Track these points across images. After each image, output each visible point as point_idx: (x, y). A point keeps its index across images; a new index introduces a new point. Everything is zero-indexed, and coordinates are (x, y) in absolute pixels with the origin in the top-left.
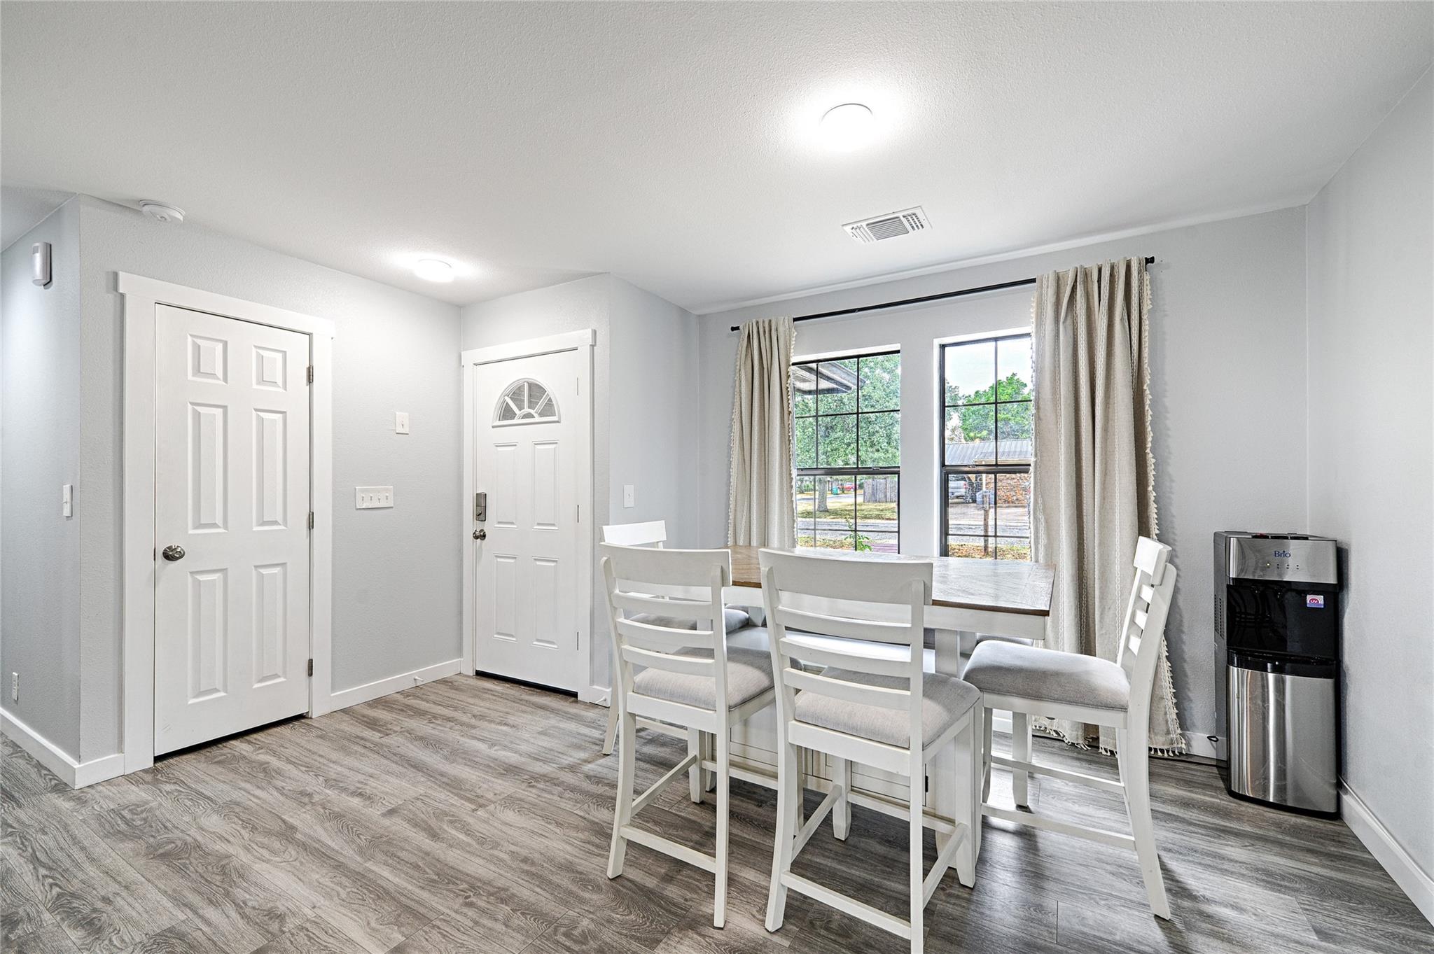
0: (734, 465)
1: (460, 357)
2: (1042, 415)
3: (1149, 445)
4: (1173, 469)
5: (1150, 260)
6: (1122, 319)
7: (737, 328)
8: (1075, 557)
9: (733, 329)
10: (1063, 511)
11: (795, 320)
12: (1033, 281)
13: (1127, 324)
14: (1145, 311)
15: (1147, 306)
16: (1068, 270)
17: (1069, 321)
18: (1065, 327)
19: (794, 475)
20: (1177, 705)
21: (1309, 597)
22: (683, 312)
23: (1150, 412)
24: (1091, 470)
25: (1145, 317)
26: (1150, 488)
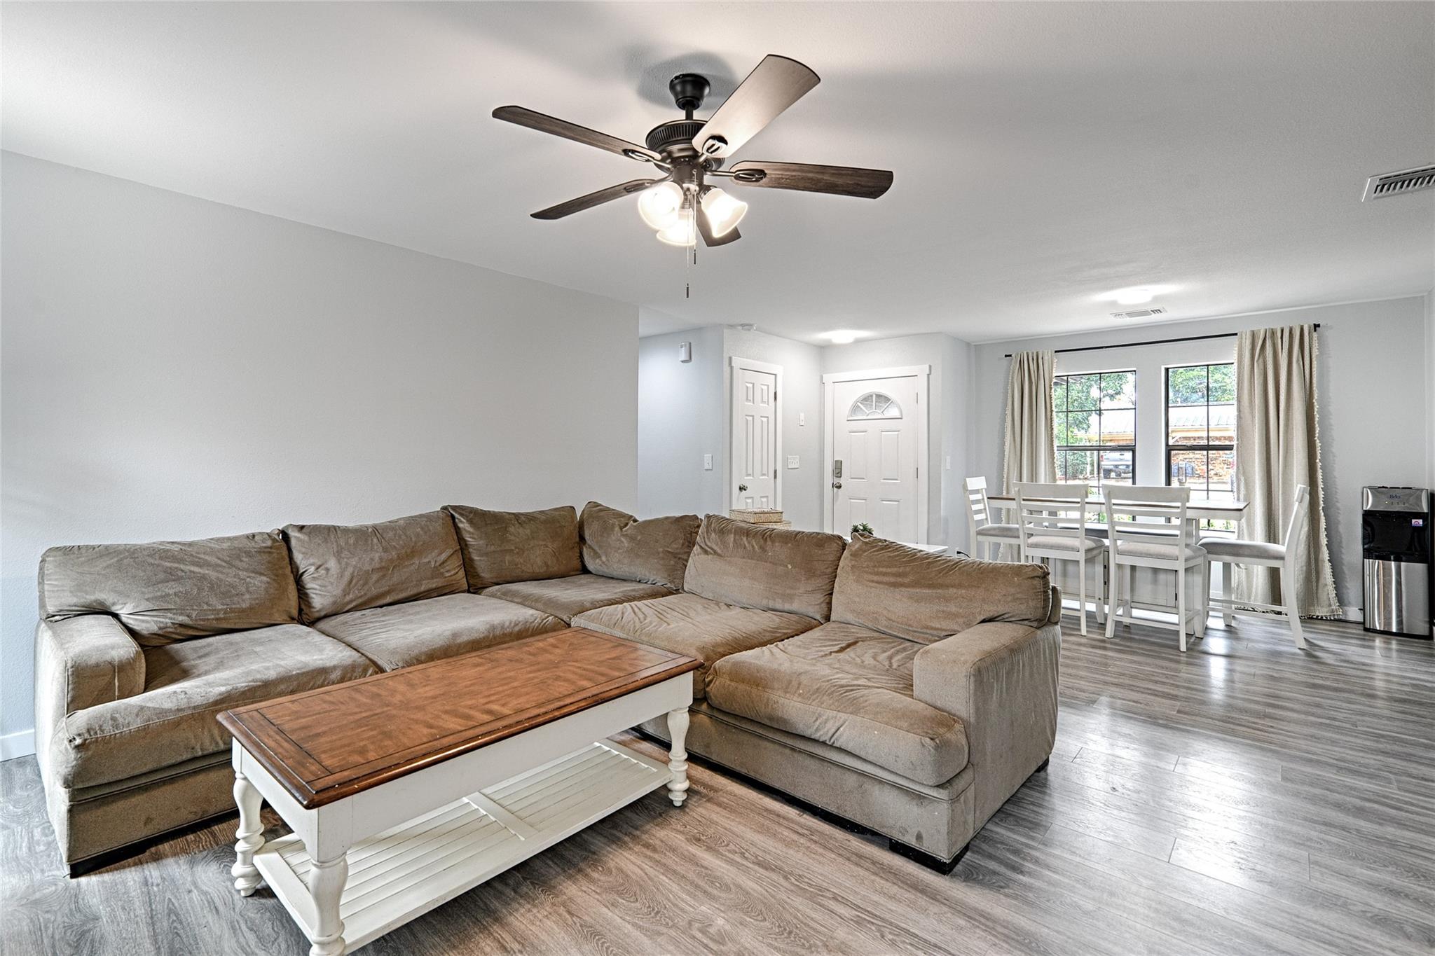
0: (1007, 444)
1: (822, 377)
2: (1242, 415)
3: (1317, 435)
4: (1335, 449)
5: (1316, 326)
6: (1298, 360)
7: (1010, 356)
8: (1266, 501)
9: (1006, 356)
10: (1257, 474)
11: (1056, 352)
12: (1236, 334)
13: (1301, 363)
14: (1314, 356)
15: (1315, 352)
16: (1261, 329)
17: (1261, 360)
18: (1258, 365)
19: (1055, 451)
20: (1336, 588)
21: (1413, 521)
22: (968, 344)
23: (1317, 416)
24: (1277, 449)
25: (1314, 359)
26: (1318, 461)
